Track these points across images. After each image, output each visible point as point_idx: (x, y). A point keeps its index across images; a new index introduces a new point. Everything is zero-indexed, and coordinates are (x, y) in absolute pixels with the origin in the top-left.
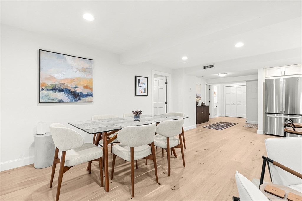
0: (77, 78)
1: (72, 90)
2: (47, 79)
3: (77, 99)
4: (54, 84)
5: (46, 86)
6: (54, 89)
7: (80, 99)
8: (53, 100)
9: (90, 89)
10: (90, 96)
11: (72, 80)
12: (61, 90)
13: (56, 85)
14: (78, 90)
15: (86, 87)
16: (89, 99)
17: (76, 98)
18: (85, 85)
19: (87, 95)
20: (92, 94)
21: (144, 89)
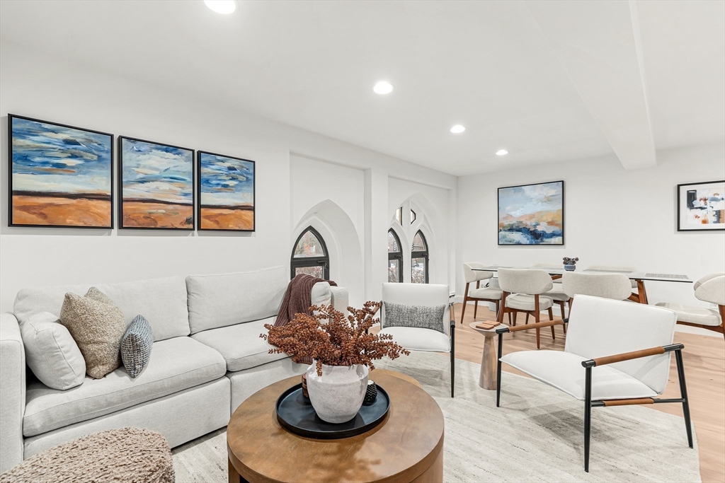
0: (538, 212)
1: (532, 229)
2: (504, 218)
3: (539, 241)
4: (511, 223)
5: (504, 227)
6: (511, 229)
7: (542, 240)
8: (511, 242)
9: (557, 225)
10: (558, 235)
11: (532, 217)
12: (519, 230)
13: (513, 225)
14: (540, 229)
15: (551, 223)
16: (558, 240)
17: (537, 239)
18: (550, 220)
19: (553, 235)
20: (560, 232)
21: (715, 213)
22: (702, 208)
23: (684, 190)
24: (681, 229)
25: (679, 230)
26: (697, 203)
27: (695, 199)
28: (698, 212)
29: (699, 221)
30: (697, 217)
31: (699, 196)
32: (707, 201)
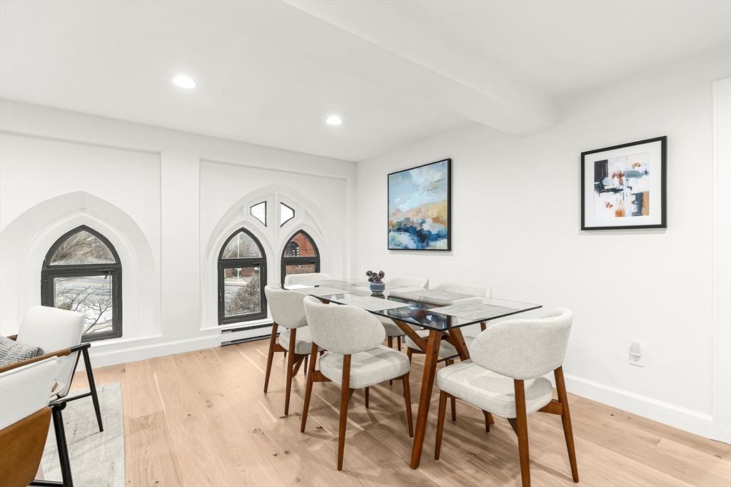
0: (424, 205)
1: (418, 229)
2: (394, 214)
3: (425, 244)
4: (399, 220)
5: (393, 226)
6: (399, 230)
7: (428, 245)
8: (399, 245)
9: (442, 222)
10: (443, 237)
11: (418, 211)
12: (406, 230)
13: (401, 223)
14: (426, 227)
15: (436, 220)
16: (442, 244)
17: (423, 242)
18: (435, 216)
19: (438, 237)
20: (445, 232)
21: (634, 198)
22: (615, 191)
23: (590, 161)
24: (586, 226)
25: (583, 228)
26: (610, 182)
27: (605, 175)
28: (610, 197)
29: (612, 212)
30: (609, 205)
31: (611, 169)
32: (624, 178)
